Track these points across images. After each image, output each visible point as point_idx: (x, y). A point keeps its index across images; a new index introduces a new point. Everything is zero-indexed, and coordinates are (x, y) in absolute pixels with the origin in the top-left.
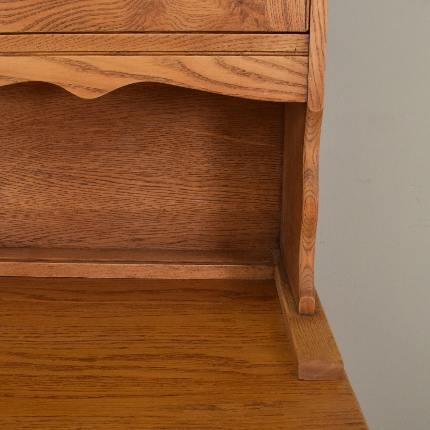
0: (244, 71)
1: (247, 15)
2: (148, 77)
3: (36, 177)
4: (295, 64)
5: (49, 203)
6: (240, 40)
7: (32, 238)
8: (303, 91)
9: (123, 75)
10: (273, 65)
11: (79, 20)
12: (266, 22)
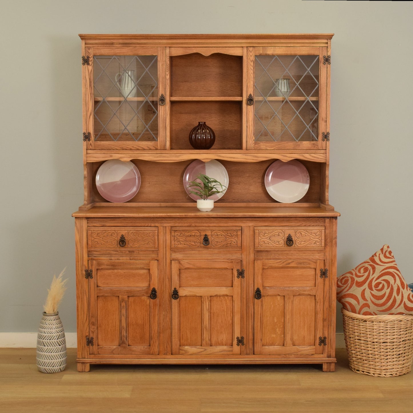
0: (314, 157)
1: (315, 147)
2: (297, 158)
4: (324, 155)
6: (314, 151)
8: (325, 160)
10: (320, 156)
11: (284, 147)
12: (319, 148)
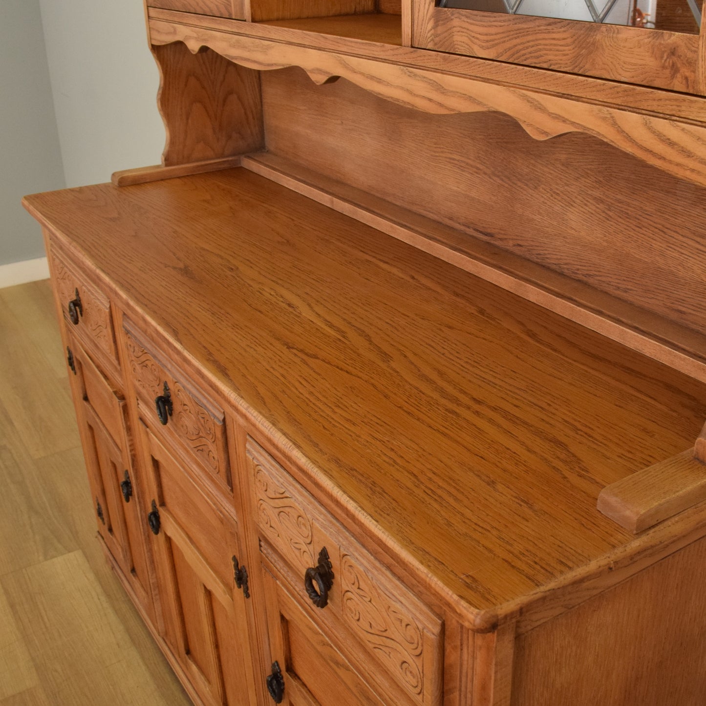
0: (669, 139)
1: (677, 70)
2: (585, 128)
3: (597, 206)
5: (605, 238)
6: (670, 100)
7: (586, 272)
9: (564, 120)
10: (699, 139)
11: (536, 54)
12: (695, 82)
